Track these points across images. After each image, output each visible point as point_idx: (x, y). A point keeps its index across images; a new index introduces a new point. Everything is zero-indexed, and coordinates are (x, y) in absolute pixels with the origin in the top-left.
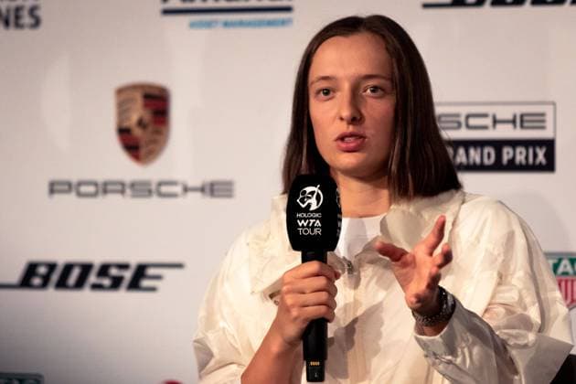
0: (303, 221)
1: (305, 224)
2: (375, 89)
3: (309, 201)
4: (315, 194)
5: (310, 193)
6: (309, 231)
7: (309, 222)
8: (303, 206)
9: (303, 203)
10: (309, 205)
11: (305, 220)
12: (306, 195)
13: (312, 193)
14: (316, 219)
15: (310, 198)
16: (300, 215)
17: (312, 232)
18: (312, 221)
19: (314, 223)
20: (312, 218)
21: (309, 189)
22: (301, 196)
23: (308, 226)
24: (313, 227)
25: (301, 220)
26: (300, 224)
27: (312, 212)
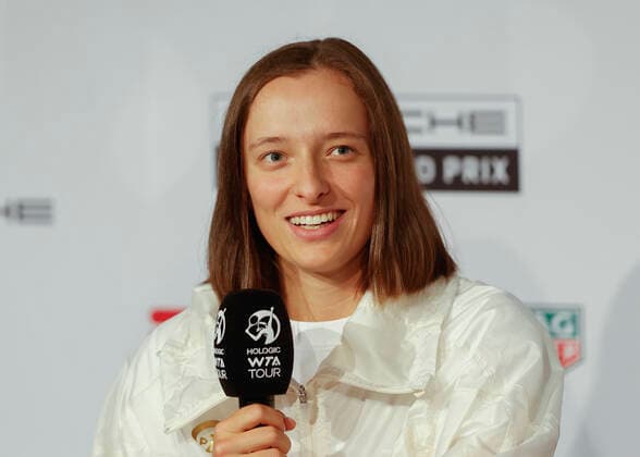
0: (256, 360)
1: (260, 364)
2: (343, 149)
3: (262, 332)
4: (270, 322)
5: (263, 320)
6: (265, 373)
7: (265, 361)
8: (256, 338)
9: (256, 334)
10: (264, 338)
11: (259, 357)
12: (259, 323)
13: (266, 319)
14: (274, 355)
15: (264, 327)
16: (252, 351)
17: (269, 373)
18: (269, 359)
19: (272, 361)
20: (269, 355)
21: (260, 314)
22: (251, 325)
23: (263, 366)
24: (270, 366)
25: (253, 357)
26: (253, 364)
27: (268, 346)
